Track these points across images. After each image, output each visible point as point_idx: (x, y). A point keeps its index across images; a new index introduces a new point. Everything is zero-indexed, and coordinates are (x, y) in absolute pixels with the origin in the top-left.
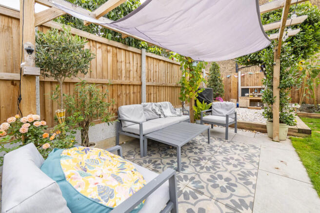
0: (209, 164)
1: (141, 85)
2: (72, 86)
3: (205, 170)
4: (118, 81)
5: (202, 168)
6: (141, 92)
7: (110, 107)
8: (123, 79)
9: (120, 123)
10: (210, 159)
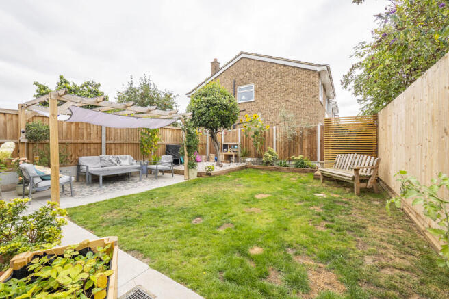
1: (101, 143)
2: (45, 145)
4: (80, 141)
6: (101, 148)
7: (73, 157)
8: (84, 139)
9: (79, 166)
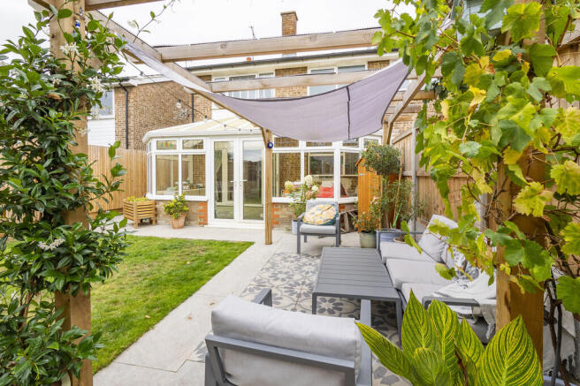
0: (297, 289)
3: (300, 282)
5: (303, 283)
10: (299, 296)
